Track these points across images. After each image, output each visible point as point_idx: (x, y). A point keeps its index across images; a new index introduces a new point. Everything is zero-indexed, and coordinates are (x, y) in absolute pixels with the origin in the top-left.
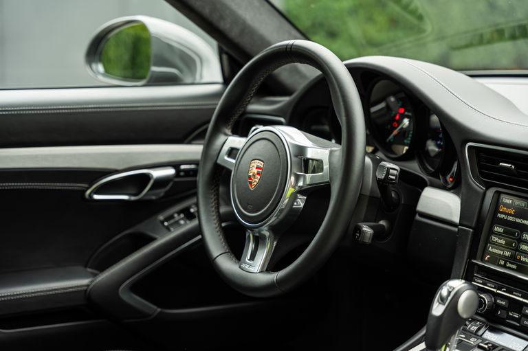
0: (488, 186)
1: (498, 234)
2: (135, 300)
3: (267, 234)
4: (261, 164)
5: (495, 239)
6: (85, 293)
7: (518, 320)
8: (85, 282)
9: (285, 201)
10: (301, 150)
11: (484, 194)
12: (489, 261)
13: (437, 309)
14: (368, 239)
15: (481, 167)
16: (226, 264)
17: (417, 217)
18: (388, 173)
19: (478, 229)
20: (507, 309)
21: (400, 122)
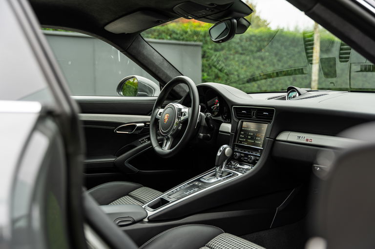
0: (239, 119)
1: (242, 134)
2: (130, 166)
3: (170, 137)
4: (168, 115)
5: (241, 136)
6: (113, 163)
7: (247, 160)
8: (114, 159)
9: (175, 126)
10: (180, 109)
11: (238, 122)
12: (239, 143)
13: (219, 154)
14: (201, 138)
15: (237, 114)
16: (158, 149)
17: (220, 133)
18: (207, 116)
19: (236, 133)
20: (244, 157)
21: (217, 104)
